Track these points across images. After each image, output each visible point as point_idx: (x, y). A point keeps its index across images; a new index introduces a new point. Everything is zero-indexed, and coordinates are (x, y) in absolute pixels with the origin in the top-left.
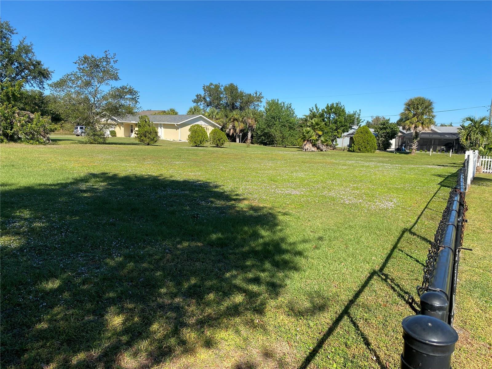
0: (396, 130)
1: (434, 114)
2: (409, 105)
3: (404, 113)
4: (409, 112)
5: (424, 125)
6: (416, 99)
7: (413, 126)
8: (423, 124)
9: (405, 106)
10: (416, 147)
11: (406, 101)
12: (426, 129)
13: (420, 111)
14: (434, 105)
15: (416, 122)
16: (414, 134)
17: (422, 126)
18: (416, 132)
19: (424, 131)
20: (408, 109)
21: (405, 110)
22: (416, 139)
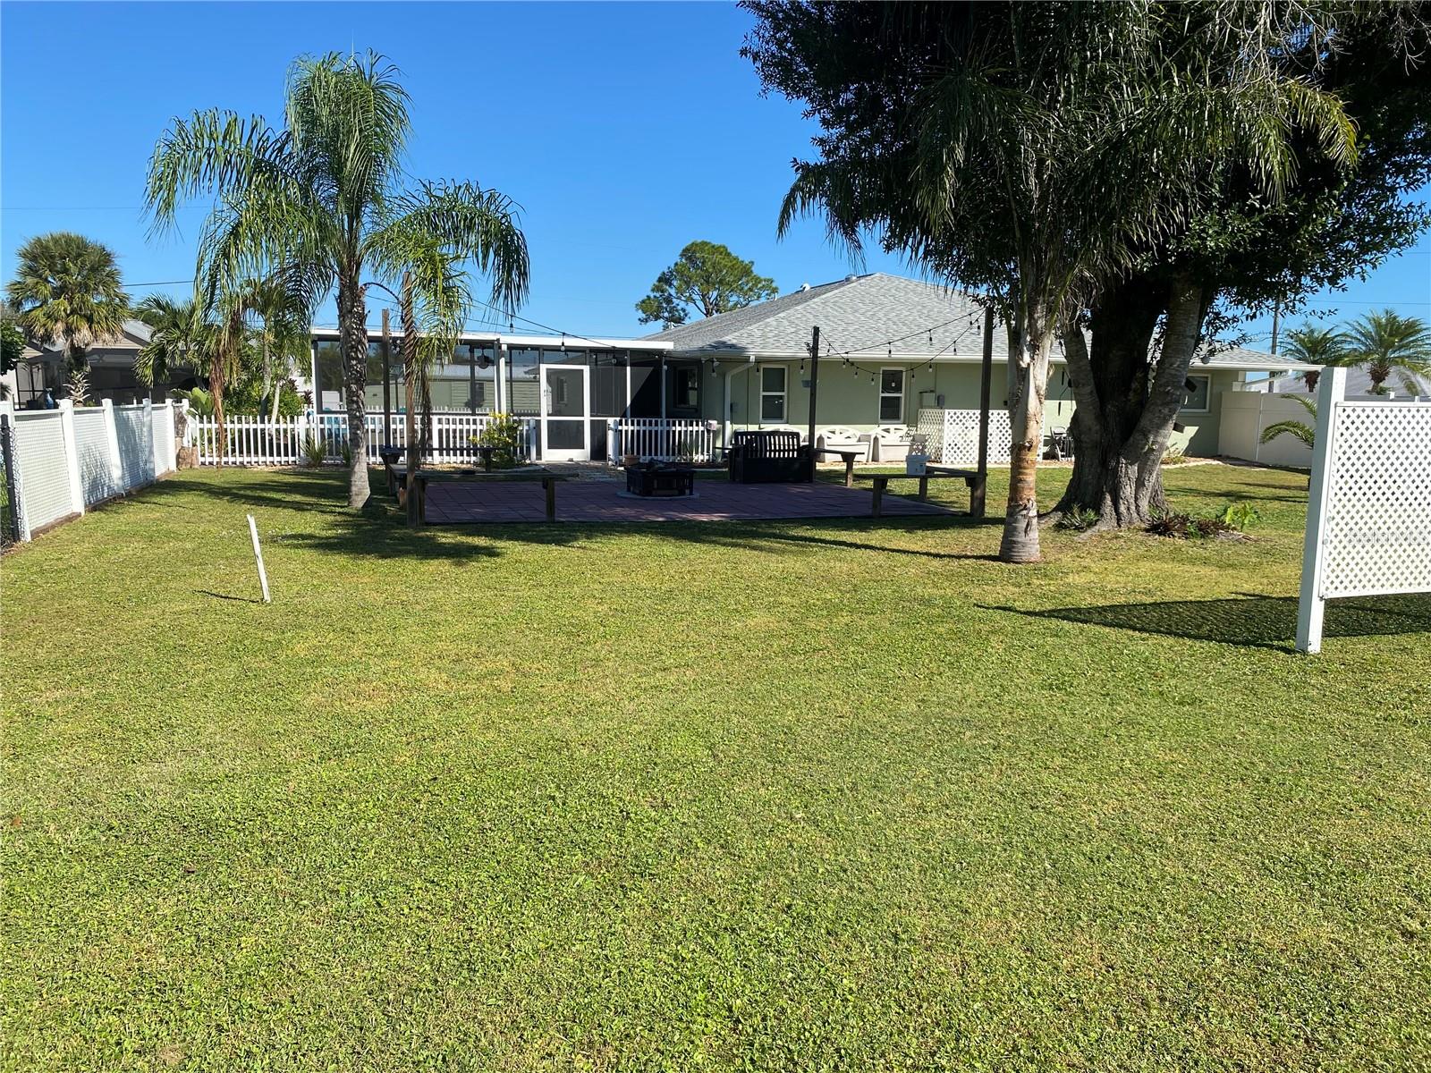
0: (9, 339)
1: (124, 290)
2: (34, 258)
3: (19, 283)
4: (36, 280)
5: (95, 326)
6: (56, 241)
7: (60, 326)
8: (92, 323)
9: (21, 261)
10: (85, 393)
11: (24, 245)
12: (107, 336)
13: (75, 278)
14: (119, 263)
15: (68, 316)
16: (67, 354)
17: (90, 327)
18: (73, 348)
19: (98, 345)
20: (32, 271)
21: (24, 274)
22: (78, 370)
